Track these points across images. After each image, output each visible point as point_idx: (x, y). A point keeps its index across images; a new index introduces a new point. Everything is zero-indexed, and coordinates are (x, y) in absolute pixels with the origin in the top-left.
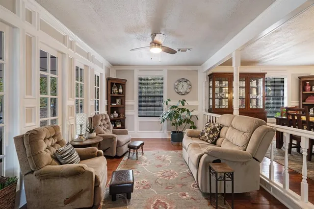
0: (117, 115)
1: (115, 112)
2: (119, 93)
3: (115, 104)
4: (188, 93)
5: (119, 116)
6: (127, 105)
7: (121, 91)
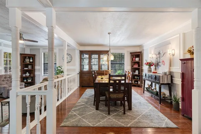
0: (29, 75)
1: (27, 73)
2: (30, 62)
3: (27, 69)
4: (70, 62)
5: (30, 75)
6: (36, 69)
7: (31, 61)
